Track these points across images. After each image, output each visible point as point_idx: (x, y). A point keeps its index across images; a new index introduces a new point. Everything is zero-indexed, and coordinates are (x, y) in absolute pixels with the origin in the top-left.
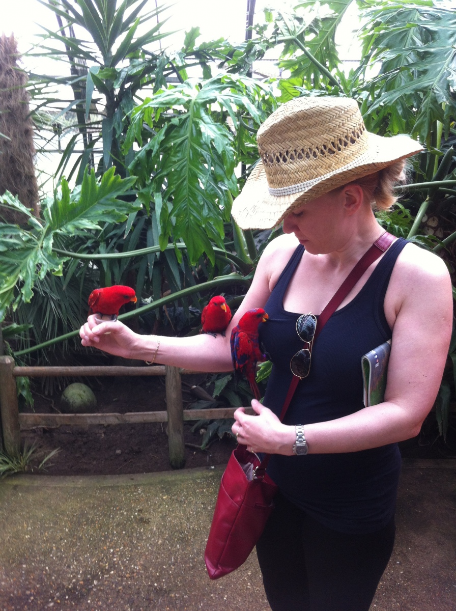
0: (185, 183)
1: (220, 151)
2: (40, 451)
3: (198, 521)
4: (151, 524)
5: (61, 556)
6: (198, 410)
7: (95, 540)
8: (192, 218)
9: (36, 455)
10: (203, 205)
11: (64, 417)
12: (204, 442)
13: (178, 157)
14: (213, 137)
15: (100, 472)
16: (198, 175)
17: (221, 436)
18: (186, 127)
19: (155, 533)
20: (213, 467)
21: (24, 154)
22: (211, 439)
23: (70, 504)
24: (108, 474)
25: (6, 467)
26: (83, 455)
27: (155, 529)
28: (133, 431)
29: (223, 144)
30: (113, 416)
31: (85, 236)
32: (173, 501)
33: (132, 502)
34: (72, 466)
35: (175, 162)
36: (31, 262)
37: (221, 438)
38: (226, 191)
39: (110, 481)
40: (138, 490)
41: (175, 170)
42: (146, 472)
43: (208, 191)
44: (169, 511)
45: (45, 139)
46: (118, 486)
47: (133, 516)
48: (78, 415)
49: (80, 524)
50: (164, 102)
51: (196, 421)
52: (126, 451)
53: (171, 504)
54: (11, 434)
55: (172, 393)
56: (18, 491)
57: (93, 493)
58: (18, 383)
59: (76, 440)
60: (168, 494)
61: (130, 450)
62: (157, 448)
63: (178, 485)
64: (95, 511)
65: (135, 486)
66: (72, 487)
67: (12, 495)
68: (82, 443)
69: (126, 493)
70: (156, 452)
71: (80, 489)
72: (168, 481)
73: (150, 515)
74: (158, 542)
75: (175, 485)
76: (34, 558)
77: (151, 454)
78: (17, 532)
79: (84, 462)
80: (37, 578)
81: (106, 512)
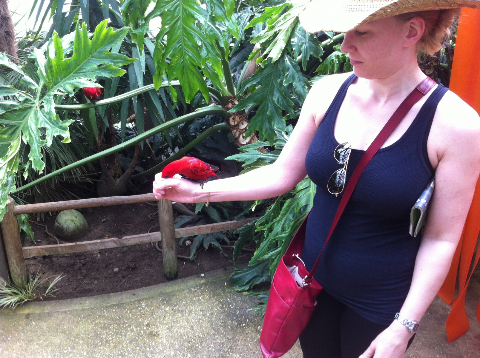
0: (179, 23)
2: (45, 278)
3: (201, 328)
4: (160, 336)
6: (188, 228)
8: (187, 57)
9: (42, 282)
11: (65, 247)
12: (192, 254)
15: (102, 291)
16: (195, 16)
17: (206, 246)
19: (166, 346)
20: (203, 275)
22: (197, 250)
23: (82, 327)
24: (111, 293)
25: (15, 299)
26: (84, 276)
27: (165, 341)
30: (111, 241)
32: (175, 311)
33: (138, 317)
34: (77, 288)
35: (168, 2)
37: (207, 248)
39: (114, 299)
40: (141, 305)
41: (169, 10)
42: (145, 287)
43: (207, 32)
44: (174, 321)
46: (123, 304)
47: (143, 330)
48: (78, 243)
49: (96, 346)
52: (123, 268)
53: (175, 315)
54: (17, 267)
55: (165, 216)
56: (31, 320)
57: (101, 313)
58: (19, 220)
59: (75, 263)
60: (169, 305)
61: (126, 267)
62: (150, 263)
63: (176, 295)
64: (107, 331)
65: (138, 301)
66: (80, 310)
67: (27, 325)
68: (81, 265)
69: (131, 309)
70: (151, 266)
71: (88, 310)
72: (166, 293)
73: (158, 328)
74: (170, 353)
75: (174, 296)
77: (146, 269)
79: (87, 283)
81: (117, 331)
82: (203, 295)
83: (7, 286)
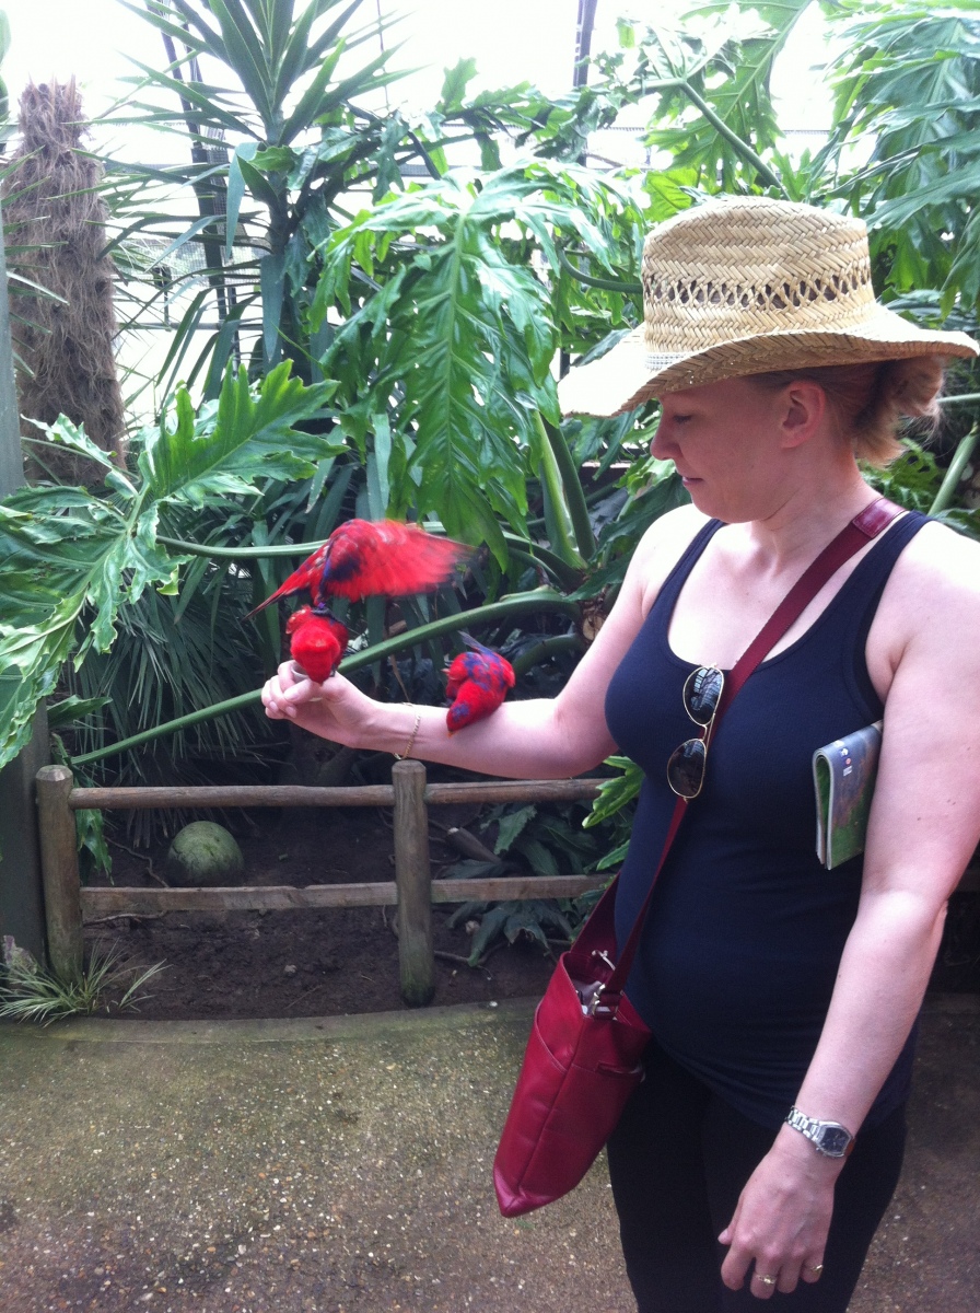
0: (444, 393)
1: (521, 325)
2: (123, 968)
3: (462, 1119)
4: (360, 1124)
5: (169, 1193)
6: (464, 881)
7: (240, 1160)
8: (457, 468)
9: (115, 976)
10: (482, 441)
11: (175, 895)
12: (476, 951)
13: (428, 337)
14: (505, 296)
15: (250, 1012)
16: (472, 377)
17: (511, 936)
18: (445, 274)
19: (369, 1144)
20: (494, 1004)
21: (95, 333)
22: (490, 944)
23: (187, 1081)
24: (267, 1017)
25: (52, 1003)
26: (214, 975)
27: (369, 1135)
28: (321, 924)
29: (527, 311)
30: (279, 892)
31: (221, 508)
32: (409, 1074)
33: (319, 1076)
34: (193, 1001)
35: (421, 350)
36: (110, 566)
37: (512, 941)
38: (532, 411)
39: (272, 1031)
40: (333, 1052)
41: (422, 367)
42: (350, 1013)
43: (492, 412)
44: (400, 1096)
45: (138, 301)
46: (290, 1043)
47: (323, 1106)
48: (204, 889)
49: (208, 1124)
50: (400, 220)
51: (457, 905)
52: (307, 967)
53: (405, 1083)
54: (64, 932)
55: (408, 842)
56: (77, 1055)
57: (235, 1057)
58: (80, 821)
59: (199, 943)
60: (396, 1060)
61: (314, 965)
62: (373, 961)
63: (419, 1040)
64: (241, 1096)
65: (327, 1042)
66: (190, 1045)
67: (66, 1063)
68: (213, 950)
69: (306, 1057)
70: (372, 970)
71: (208, 1048)
72: (397, 1032)
73: (359, 1105)
74: (376, 1162)
75: (413, 1041)
76: (110, 1196)
77: (360, 974)
78: (75, 1141)
79: (217, 992)
80: (117, 1241)
81: (263, 1099)
82: (485, 1047)
83: (38, 974)
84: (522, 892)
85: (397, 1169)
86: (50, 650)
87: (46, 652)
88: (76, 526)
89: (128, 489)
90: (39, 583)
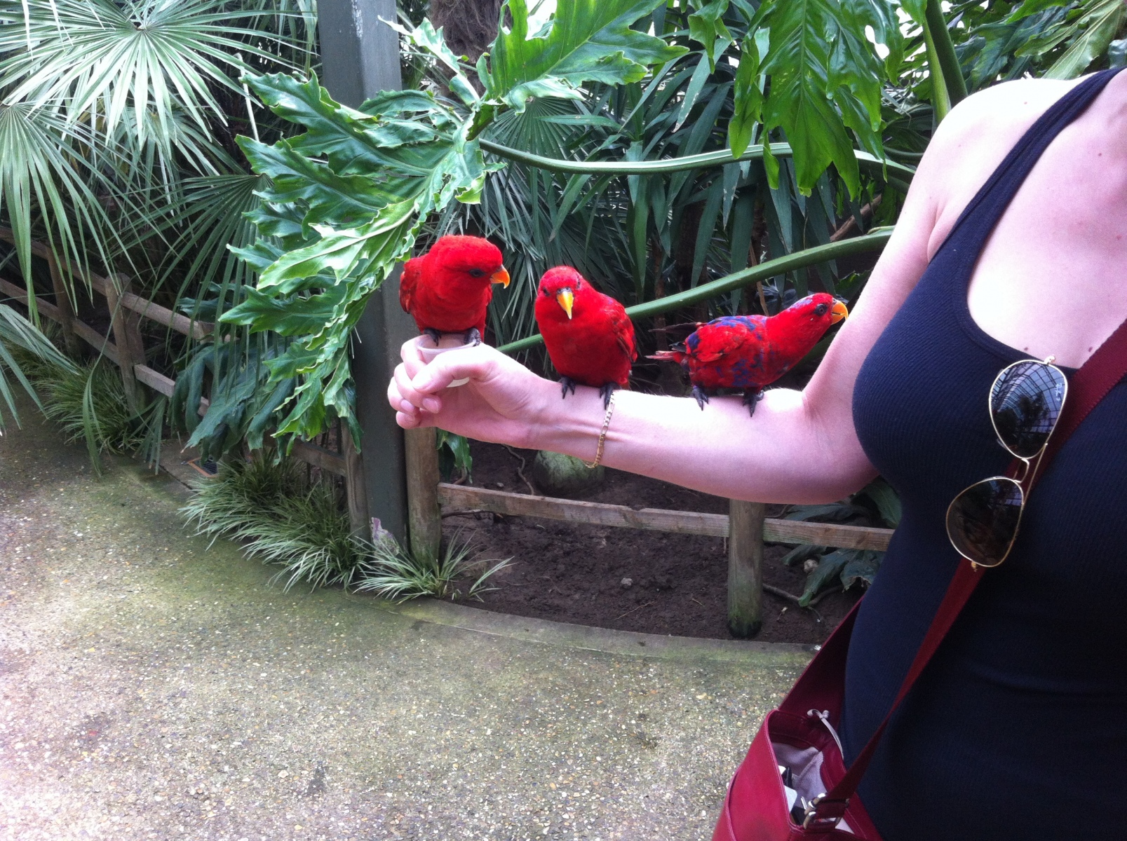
2: (479, 558)
4: (658, 750)
5: (463, 789)
6: (798, 523)
7: (536, 766)
8: (808, 77)
9: (469, 565)
10: (835, 43)
11: (520, 500)
12: (808, 591)
15: (584, 618)
17: (847, 582)
19: (661, 774)
20: (818, 648)
22: (824, 586)
23: (508, 677)
24: (597, 626)
25: (405, 584)
26: (558, 577)
27: (664, 764)
28: (665, 541)
30: (615, 511)
32: (717, 708)
33: (630, 693)
34: (534, 598)
36: (439, 173)
37: (847, 588)
39: (598, 640)
40: (648, 671)
42: (674, 635)
44: (703, 729)
46: (611, 655)
47: (627, 725)
48: (548, 499)
49: (517, 723)
52: (643, 582)
53: (711, 716)
54: (422, 521)
56: (420, 634)
57: (558, 660)
59: (551, 545)
60: (707, 691)
61: (650, 581)
62: (706, 586)
63: (735, 674)
64: (554, 700)
65: (645, 660)
66: (520, 642)
67: (409, 640)
68: (561, 553)
69: (622, 672)
70: (704, 595)
71: (535, 647)
72: (715, 661)
73: (661, 730)
74: (664, 794)
75: (728, 673)
76: (411, 780)
77: (691, 597)
78: (395, 718)
79: (558, 593)
80: (405, 827)
81: (572, 707)
83: (398, 556)
84: (859, 542)
85: (683, 805)
86: (370, 255)
87: (365, 255)
88: (416, 130)
89: (470, 95)
90: (381, 188)
